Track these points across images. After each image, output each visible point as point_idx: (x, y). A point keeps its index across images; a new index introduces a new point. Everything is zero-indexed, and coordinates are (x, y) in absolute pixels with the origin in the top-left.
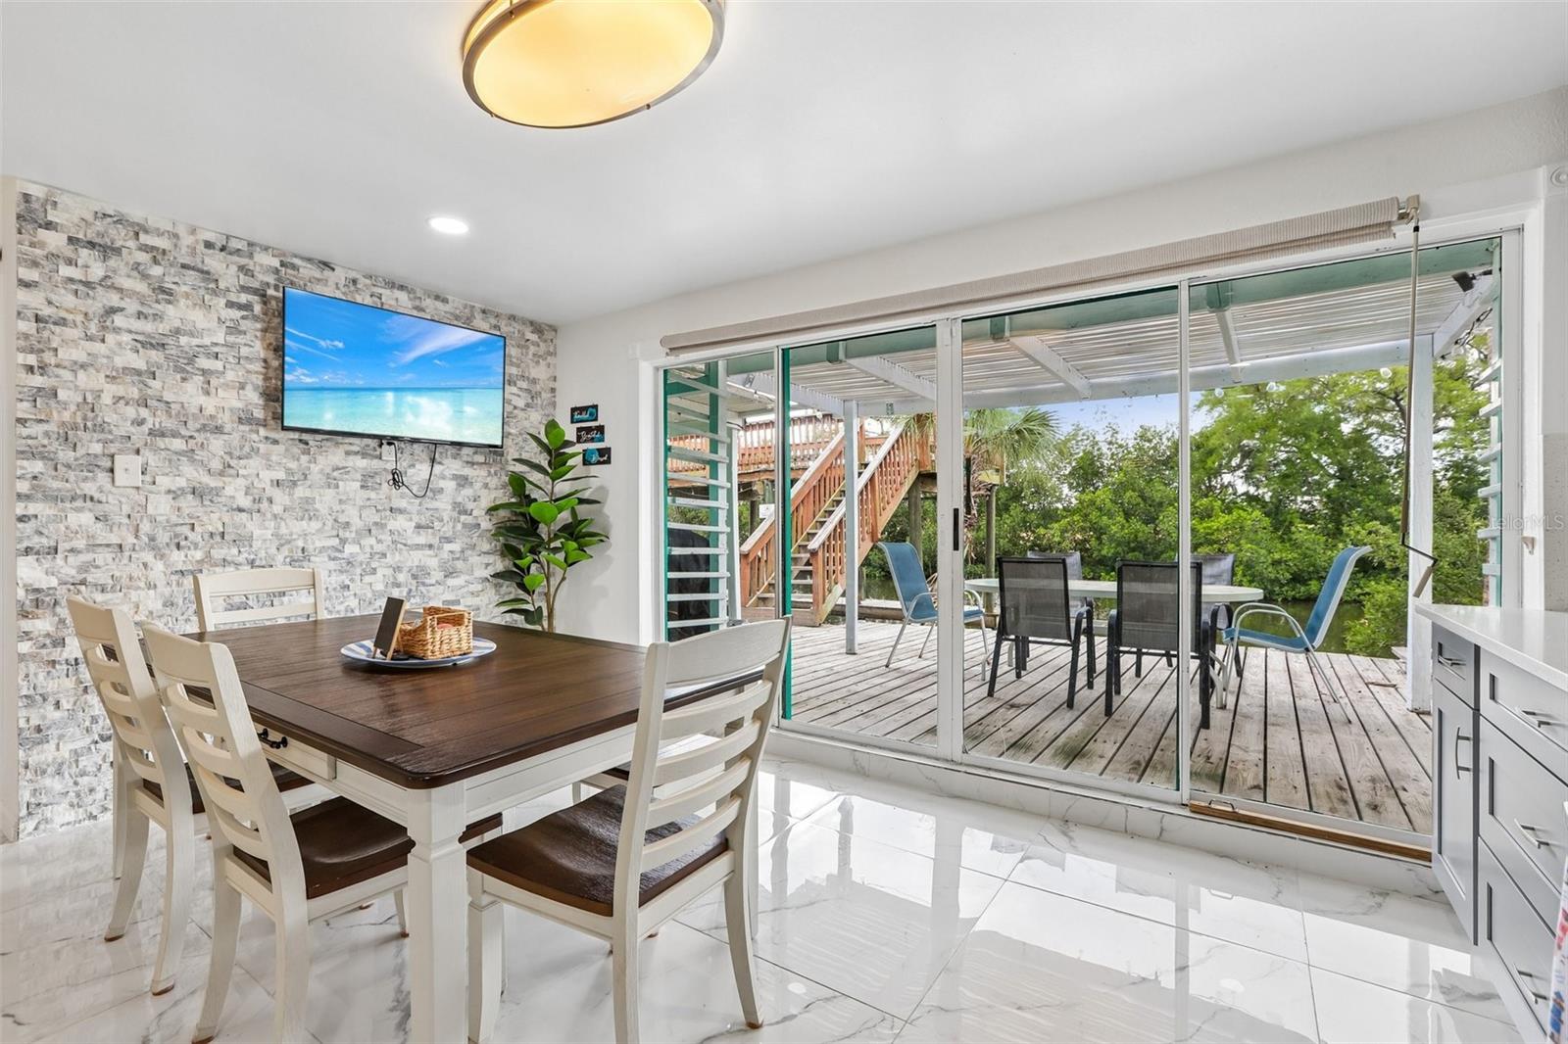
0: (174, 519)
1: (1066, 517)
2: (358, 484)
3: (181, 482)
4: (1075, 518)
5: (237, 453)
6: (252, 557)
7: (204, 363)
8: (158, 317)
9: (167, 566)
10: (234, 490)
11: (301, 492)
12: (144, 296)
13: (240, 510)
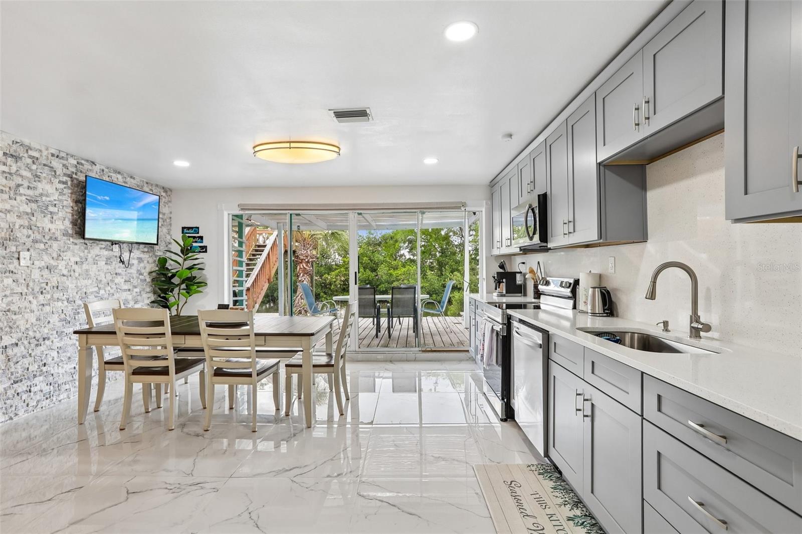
0: (41, 281)
1: (337, 269)
2: (104, 262)
3: (43, 264)
4: (342, 269)
5: (62, 250)
6: (68, 297)
7: (51, 209)
8: (35, 188)
9: (38, 302)
10: (62, 265)
11: (85, 266)
12: (30, 179)
13: (64, 275)
